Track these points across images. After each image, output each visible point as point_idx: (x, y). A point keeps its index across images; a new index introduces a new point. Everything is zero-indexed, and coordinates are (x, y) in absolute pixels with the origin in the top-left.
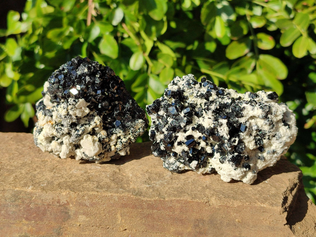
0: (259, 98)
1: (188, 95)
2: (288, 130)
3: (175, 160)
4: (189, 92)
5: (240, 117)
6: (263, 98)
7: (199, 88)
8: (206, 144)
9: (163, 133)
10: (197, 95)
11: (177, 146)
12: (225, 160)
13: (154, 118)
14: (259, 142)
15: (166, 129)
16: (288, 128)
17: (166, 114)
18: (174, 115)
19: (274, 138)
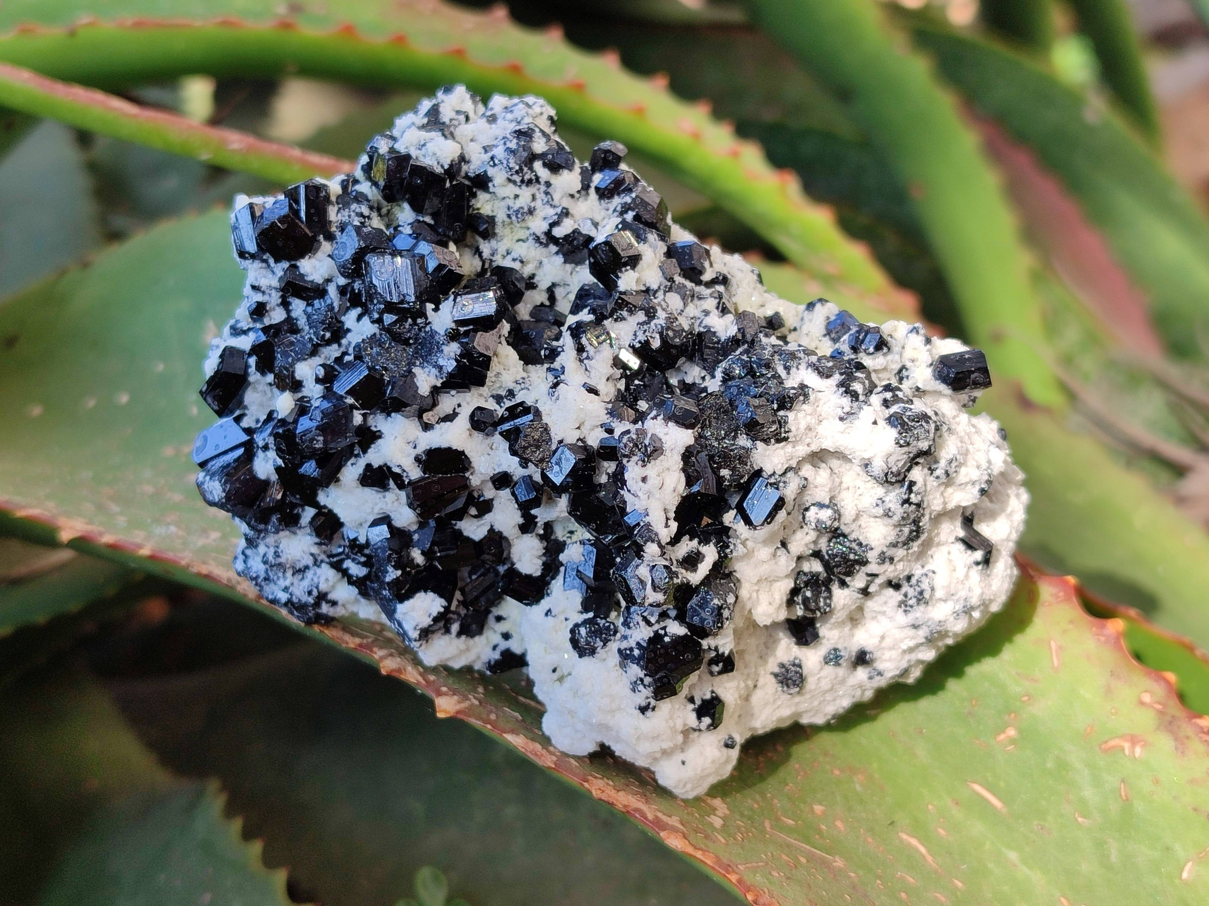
0: (890, 357)
1: (501, 216)
2: (975, 573)
3: (315, 550)
4: (510, 202)
5: (766, 441)
6: (908, 364)
7: (572, 196)
8: (521, 521)
9: (296, 386)
10: (548, 234)
11: (356, 484)
12: (605, 642)
13: (264, 283)
14: (809, 594)
15: (321, 372)
16: (977, 563)
17: (342, 281)
18: (390, 308)
19: (893, 596)
